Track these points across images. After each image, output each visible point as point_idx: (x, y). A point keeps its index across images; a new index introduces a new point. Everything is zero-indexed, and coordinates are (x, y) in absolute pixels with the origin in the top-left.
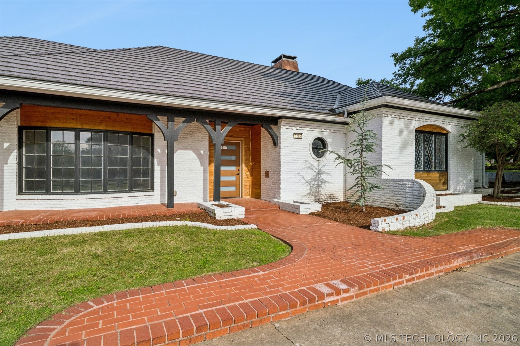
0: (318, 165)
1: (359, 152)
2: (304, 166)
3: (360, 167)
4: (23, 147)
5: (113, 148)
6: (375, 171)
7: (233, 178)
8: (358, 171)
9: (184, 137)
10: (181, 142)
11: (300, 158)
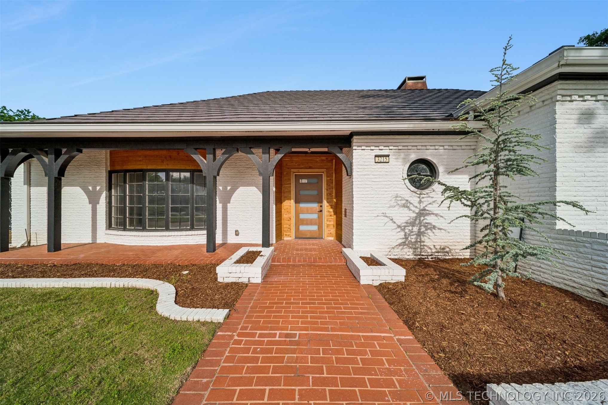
0: (420, 202)
1: (489, 177)
2: (393, 203)
3: (492, 206)
4: (112, 189)
5: (174, 187)
6: (534, 215)
7: (315, 216)
8: (486, 215)
9: (247, 171)
10: (244, 177)
11: (386, 191)
